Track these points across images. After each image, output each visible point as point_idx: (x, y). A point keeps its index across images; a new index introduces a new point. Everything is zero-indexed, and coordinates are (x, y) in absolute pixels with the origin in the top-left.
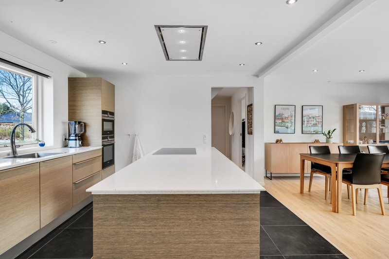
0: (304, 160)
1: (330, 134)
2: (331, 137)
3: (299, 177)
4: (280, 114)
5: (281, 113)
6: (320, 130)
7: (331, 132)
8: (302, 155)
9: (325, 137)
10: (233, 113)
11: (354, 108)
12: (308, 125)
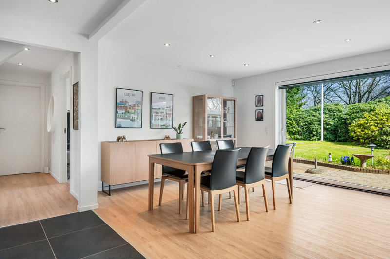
0: (154, 164)
1: (181, 129)
2: (182, 131)
3: (148, 184)
4: (122, 102)
5: (124, 100)
6: (171, 124)
7: (182, 126)
8: (151, 157)
9: (175, 132)
10: (53, 97)
11: (203, 100)
12: (158, 118)
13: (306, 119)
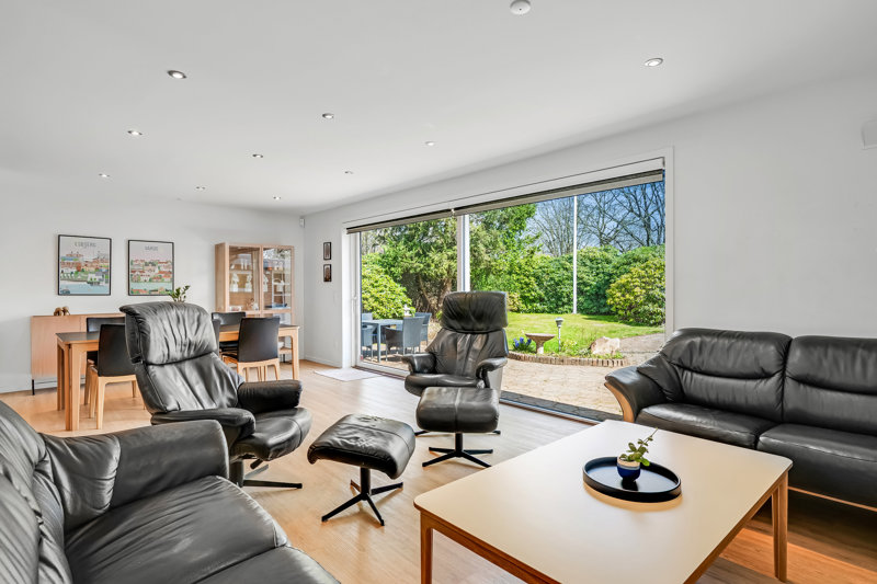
4: (71, 255)
5: (75, 253)
12: (143, 279)
13: (552, 275)
